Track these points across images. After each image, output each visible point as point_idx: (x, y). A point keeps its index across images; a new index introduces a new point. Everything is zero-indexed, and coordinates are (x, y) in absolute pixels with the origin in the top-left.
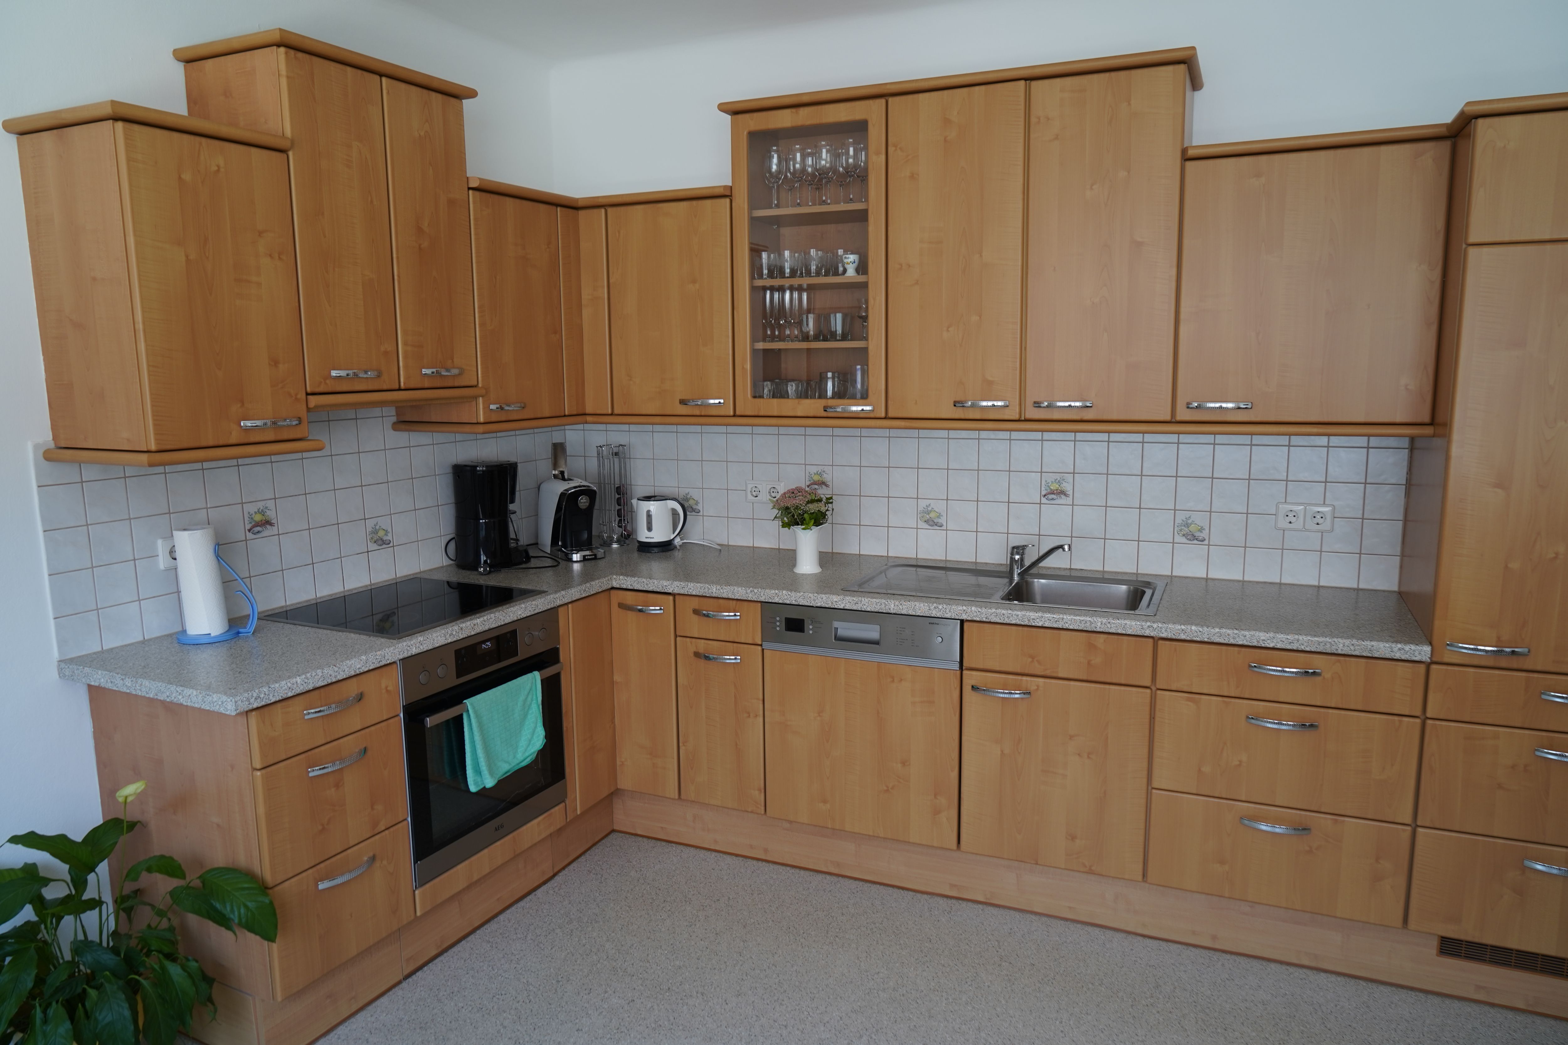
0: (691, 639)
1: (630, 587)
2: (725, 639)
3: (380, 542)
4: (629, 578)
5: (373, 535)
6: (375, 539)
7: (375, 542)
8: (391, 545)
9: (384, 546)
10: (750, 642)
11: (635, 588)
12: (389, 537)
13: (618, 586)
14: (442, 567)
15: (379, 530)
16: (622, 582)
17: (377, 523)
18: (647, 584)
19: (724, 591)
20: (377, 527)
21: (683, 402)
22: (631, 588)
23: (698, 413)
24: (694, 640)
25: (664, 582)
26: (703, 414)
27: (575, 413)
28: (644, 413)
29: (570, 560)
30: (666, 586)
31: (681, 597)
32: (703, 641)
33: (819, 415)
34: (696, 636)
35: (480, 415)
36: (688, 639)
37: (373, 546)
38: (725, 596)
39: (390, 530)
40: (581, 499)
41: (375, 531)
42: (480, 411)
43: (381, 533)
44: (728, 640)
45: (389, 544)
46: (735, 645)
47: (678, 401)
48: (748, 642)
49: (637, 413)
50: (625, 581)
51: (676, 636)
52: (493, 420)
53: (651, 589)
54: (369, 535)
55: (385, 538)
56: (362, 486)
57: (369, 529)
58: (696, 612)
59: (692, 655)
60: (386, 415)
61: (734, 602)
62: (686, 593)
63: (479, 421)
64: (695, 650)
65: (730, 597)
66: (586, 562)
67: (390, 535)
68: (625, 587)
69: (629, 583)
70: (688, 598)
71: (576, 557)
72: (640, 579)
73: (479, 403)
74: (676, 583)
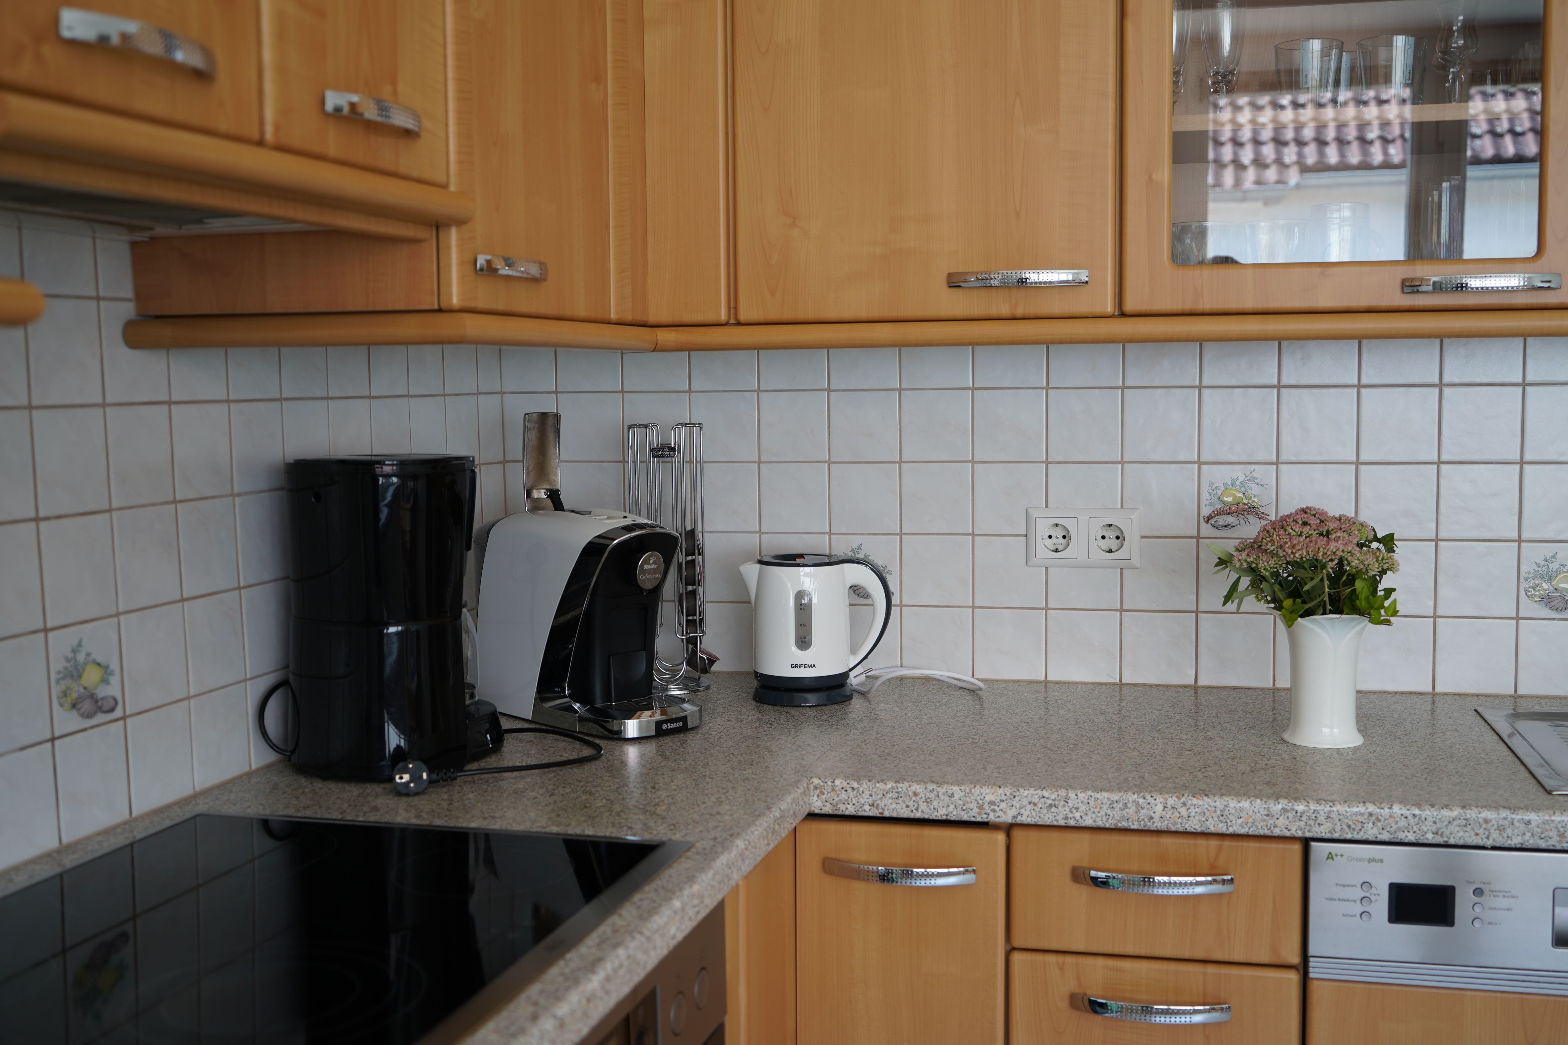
0: (1061, 958)
1: (868, 811)
2: (1179, 955)
3: (87, 706)
4: (865, 785)
5: (69, 682)
6: (75, 695)
7: (74, 706)
8: (118, 713)
9: (100, 718)
10: (1264, 959)
11: (887, 814)
12: (113, 690)
13: (828, 809)
14: (249, 775)
15: (86, 664)
16: (844, 796)
17: (80, 645)
18: (928, 801)
19: (1193, 811)
20: (81, 657)
21: (954, 282)
22: (874, 812)
23: (1004, 310)
24: (1070, 960)
25: (986, 790)
26: (1020, 312)
27: (629, 317)
28: (832, 315)
29: (618, 737)
30: (991, 803)
31: (1033, 834)
32: (1100, 961)
33: (1384, 303)
34: (1081, 948)
35: (449, 285)
36: (1051, 958)
37: (68, 720)
38: (1193, 825)
39: (114, 665)
40: (646, 562)
41: (74, 672)
42: (449, 271)
43: (91, 676)
44: (1187, 955)
45: (112, 710)
46: (1211, 969)
47: (942, 279)
48: (1254, 960)
49: (811, 315)
50: (852, 794)
51: (1011, 950)
52: (481, 304)
53: (940, 814)
54: (58, 681)
55: (102, 692)
56: (37, 519)
57: (58, 665)
58: (1079, 875)
59: (1064, 1004)
60: (110, 294)
61: (1214, 843)
62: (1062, 823)
63: (444, 305)
64: (1075, 990)
65: (1212, 829)
66: (667, 741)
67: (115, 680)
68: (850, 810)
69: (865, 799)
70: (1055, 835)
71: (632, 728)
72: (903, 786)
73: (449, 247)
74: (1029, 793)
